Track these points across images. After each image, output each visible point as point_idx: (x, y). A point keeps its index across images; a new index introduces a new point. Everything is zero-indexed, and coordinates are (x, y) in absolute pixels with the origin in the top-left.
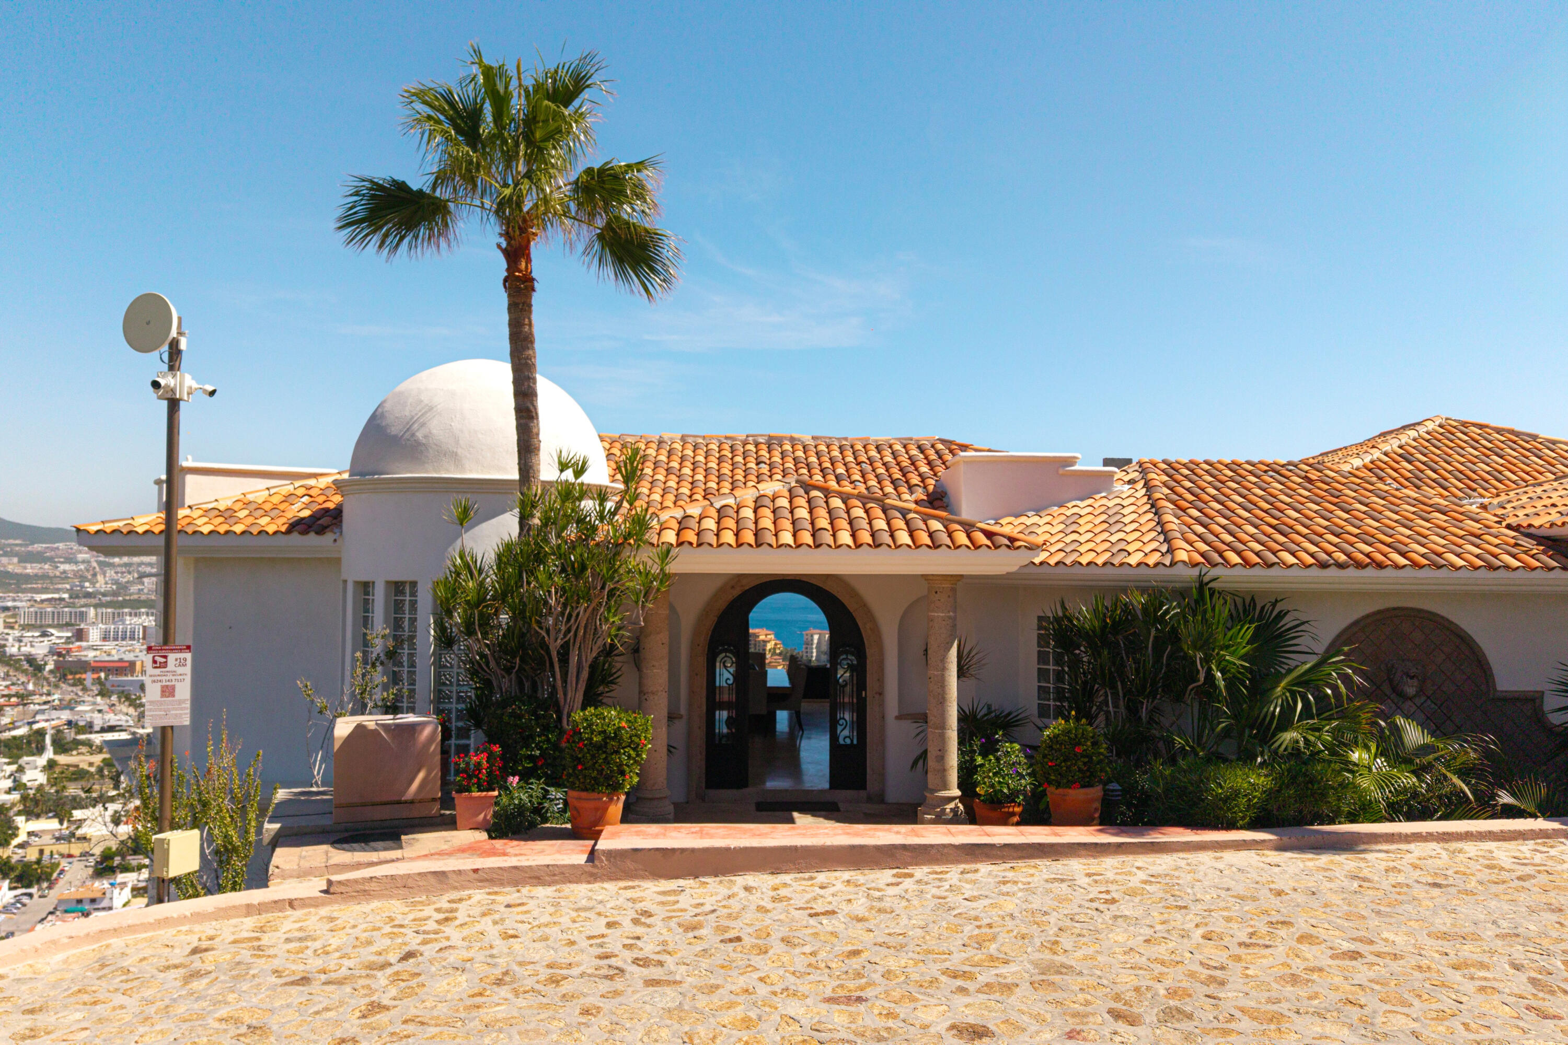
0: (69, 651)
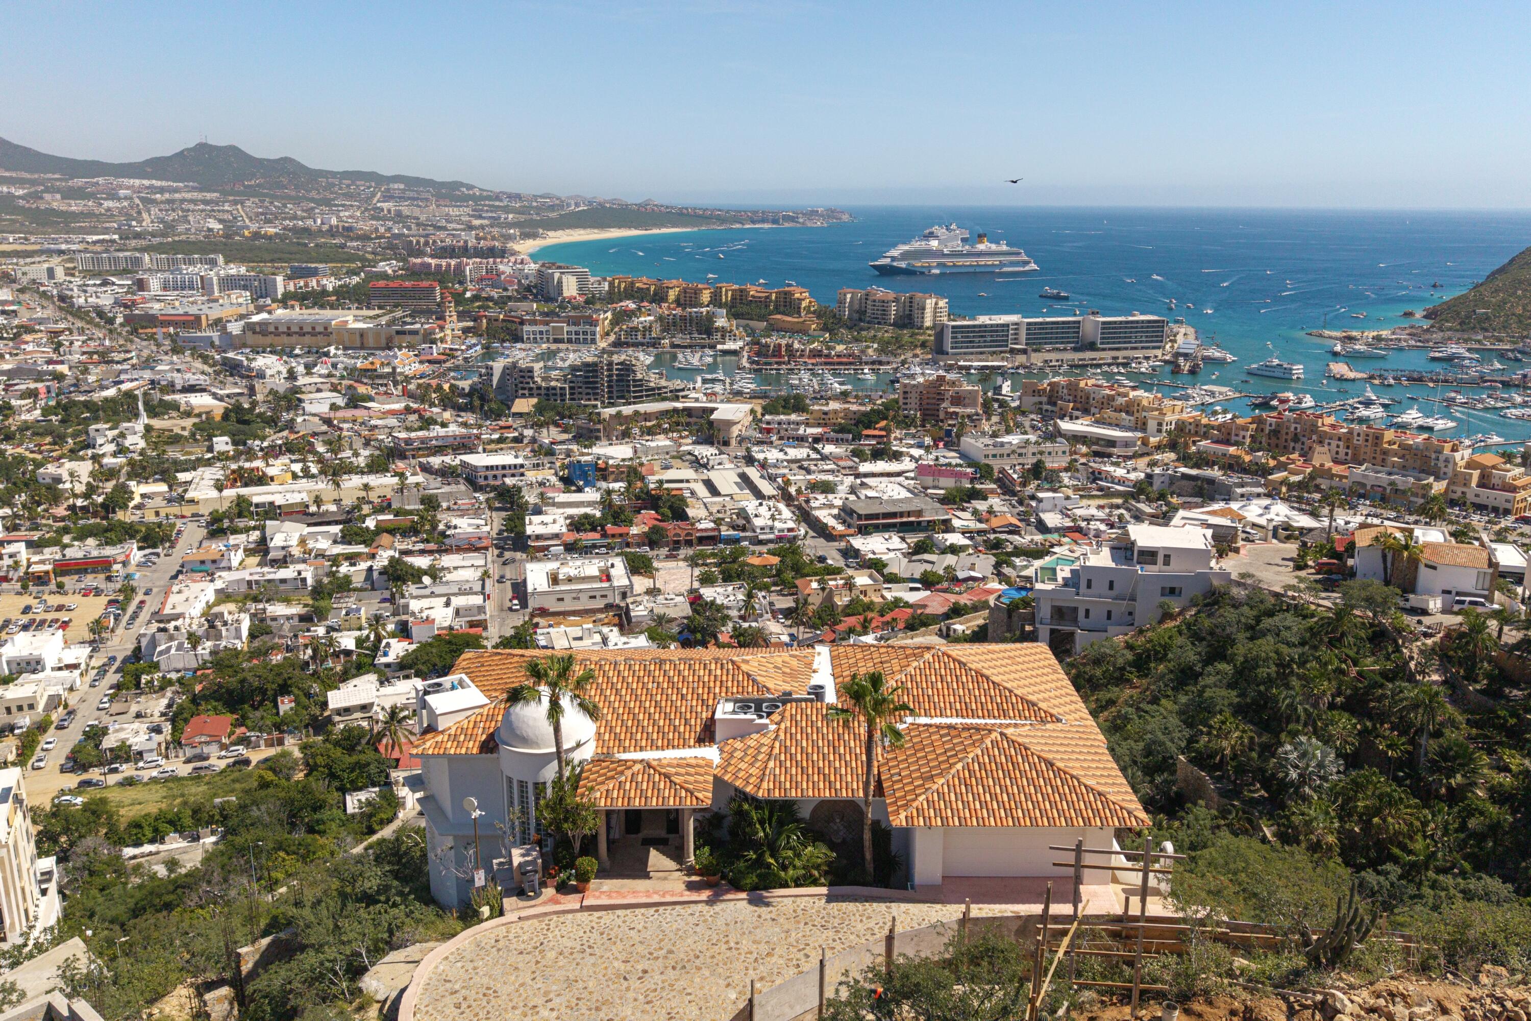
0: (134, 303)
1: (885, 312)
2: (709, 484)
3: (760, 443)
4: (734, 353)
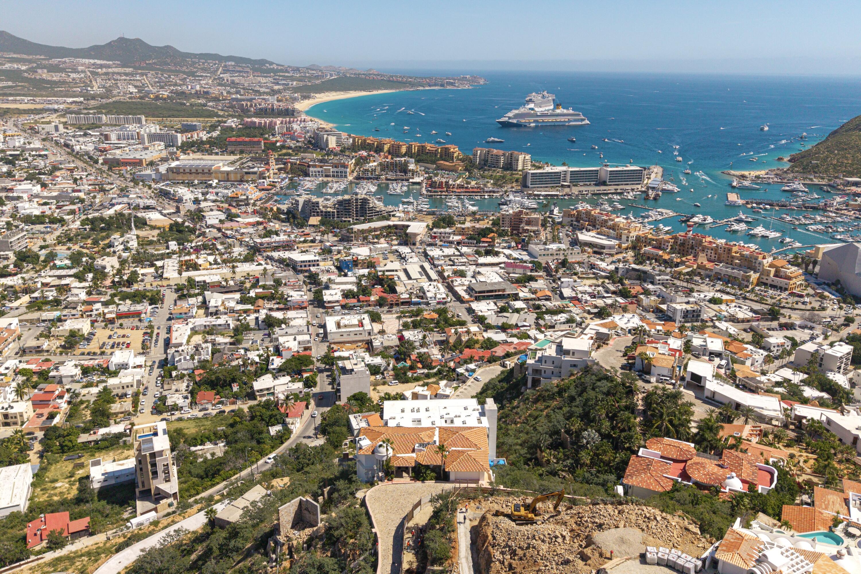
0: (105, 149)
2: (405, 271)
3: (430, 245)
4: (418, 184)
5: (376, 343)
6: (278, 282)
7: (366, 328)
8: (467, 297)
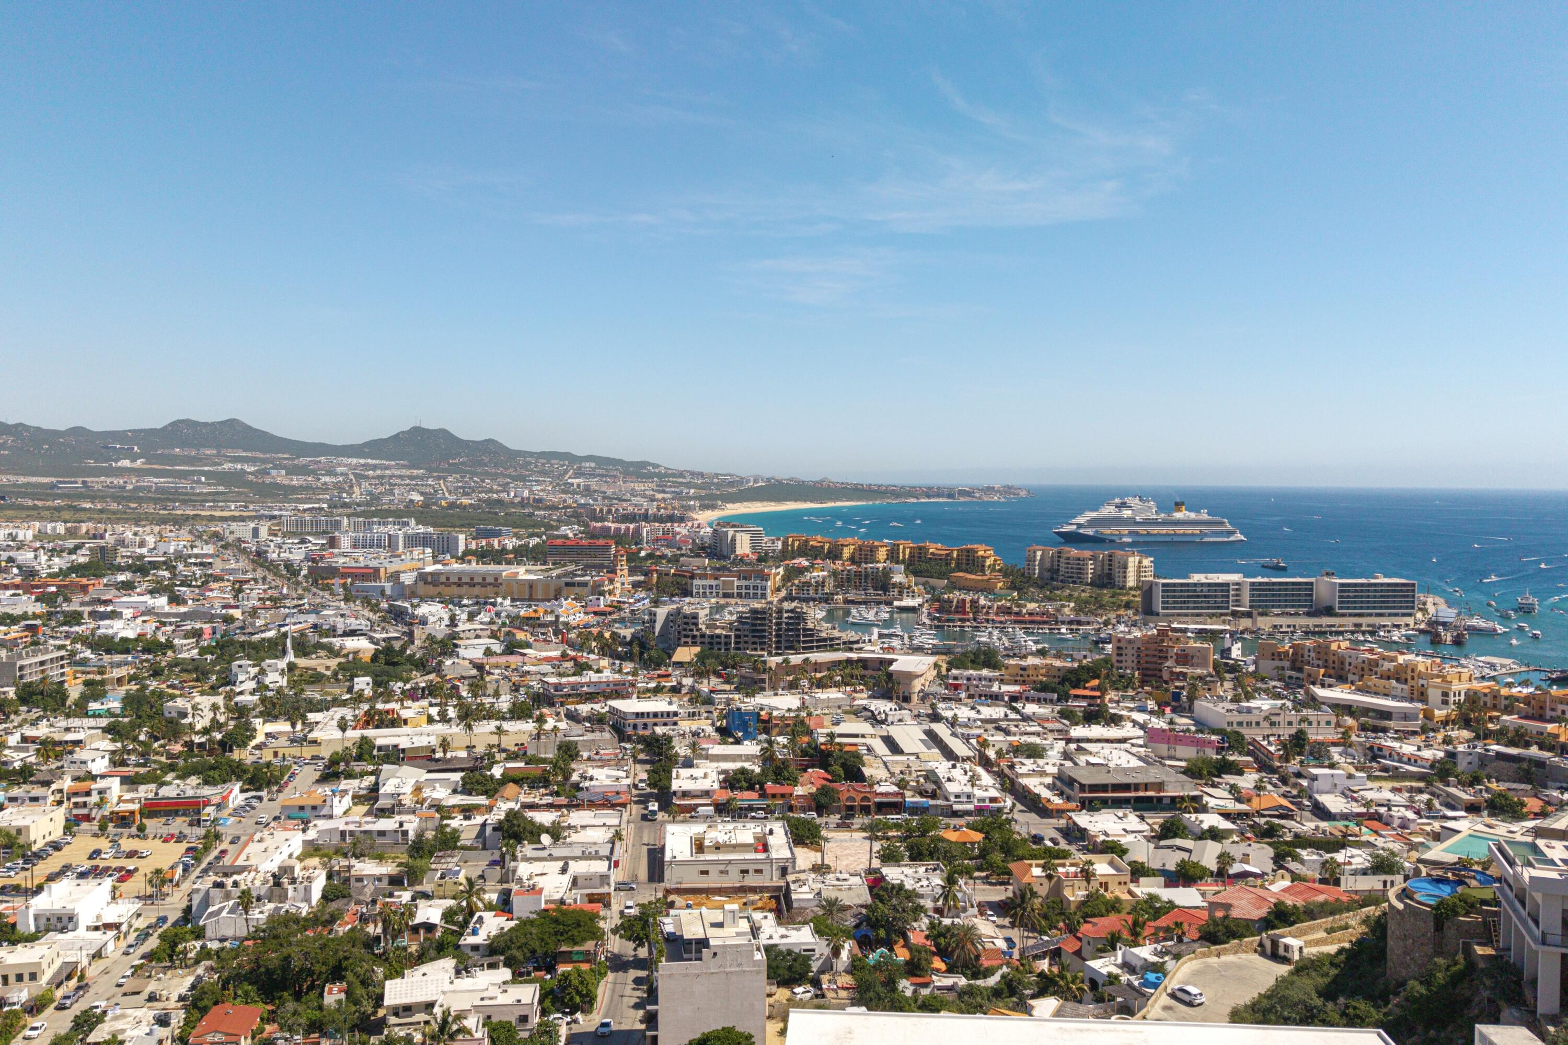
0: (322, 557)
1: (1081, 571)
2: (889, 741)
3: (945, 699)
4: (912, 610)
5: (802, 894)
6: (569, 751)
7: (774, 855)
8: (1057, 801)
